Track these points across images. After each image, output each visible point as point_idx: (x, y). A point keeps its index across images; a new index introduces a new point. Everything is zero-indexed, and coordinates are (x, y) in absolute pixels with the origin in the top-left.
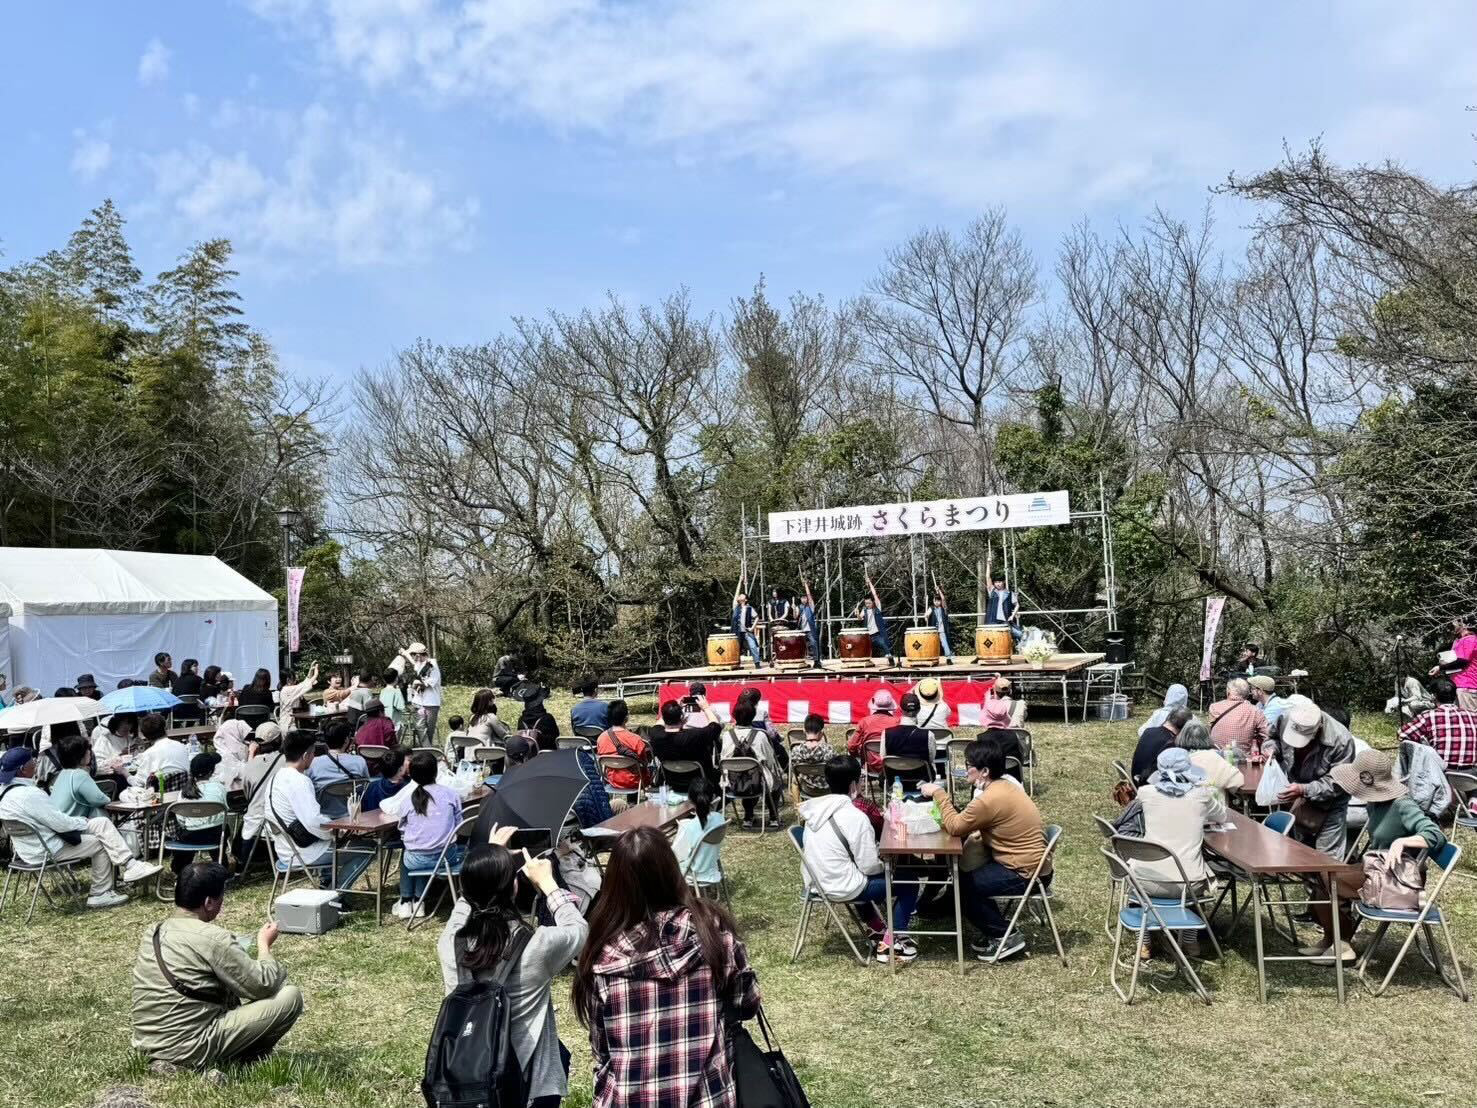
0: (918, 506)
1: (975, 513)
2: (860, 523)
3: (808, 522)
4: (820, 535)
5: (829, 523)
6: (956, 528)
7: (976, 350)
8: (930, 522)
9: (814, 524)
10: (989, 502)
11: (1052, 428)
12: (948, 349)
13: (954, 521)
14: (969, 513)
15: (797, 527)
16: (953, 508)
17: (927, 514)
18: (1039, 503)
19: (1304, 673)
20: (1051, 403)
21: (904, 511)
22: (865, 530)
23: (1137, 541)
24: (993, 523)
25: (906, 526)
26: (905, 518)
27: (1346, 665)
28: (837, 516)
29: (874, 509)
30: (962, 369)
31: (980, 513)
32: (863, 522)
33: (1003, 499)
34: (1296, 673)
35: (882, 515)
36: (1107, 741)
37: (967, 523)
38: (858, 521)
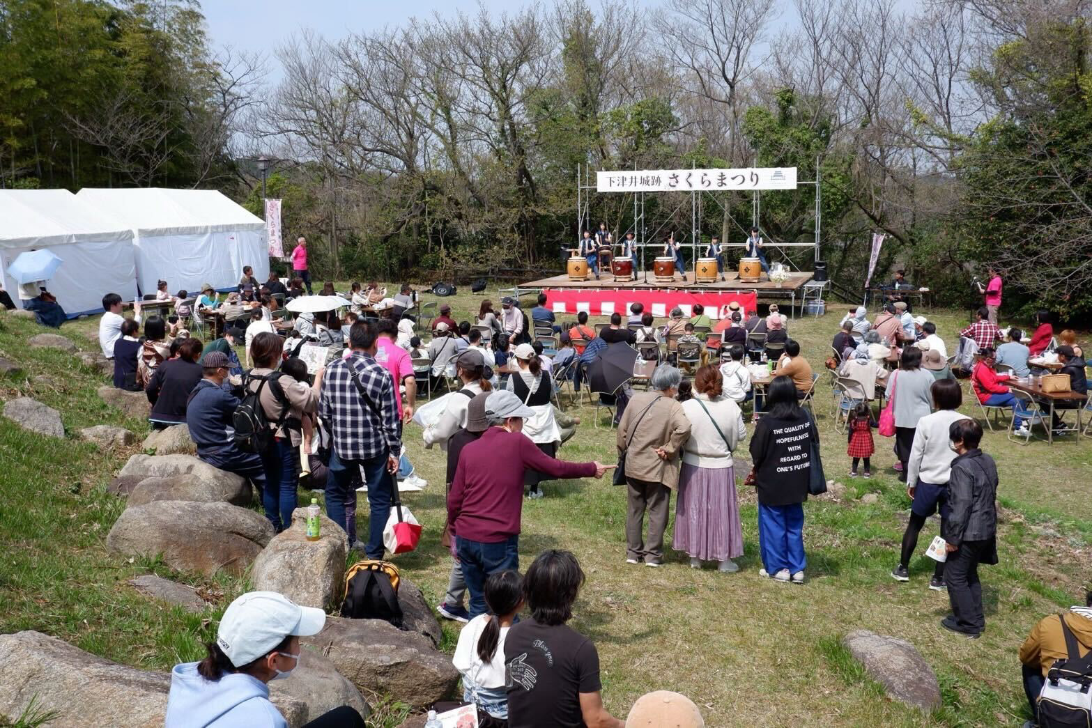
0: (701, 172)
1: (737, 179)
2: (660, 182)
3: (624, 179)
4: (632, 189)
5: (639, 181)
6: (724, 188)
7: (734, 50)
8: (707, 183)
9: (629, 180)
10: (746, 172)
11: (785, 119)
12: (715, 49)
13: (722, 184)
14: (733, 179)
15: (617, 182)
16: (722, 175)
17: (705, 178)
18: (778, 175)
19: (927, 289)
20: (787, 101)
21: (690, 175)
22: (663, 187)
23: (834, 194)
24: (748, 186)
25: (691, 185)
26: (690, 180)
27: (954, 282)
28: (644, 176)
29: (670, 173)
30: (724, 64)
31: (740, 179)
32: (663, 181)
33: (755, 170)
34: (923, 289)
35: (675, 177)
36: (816, 330)
37: (732, 185)
38: (658, 180)
